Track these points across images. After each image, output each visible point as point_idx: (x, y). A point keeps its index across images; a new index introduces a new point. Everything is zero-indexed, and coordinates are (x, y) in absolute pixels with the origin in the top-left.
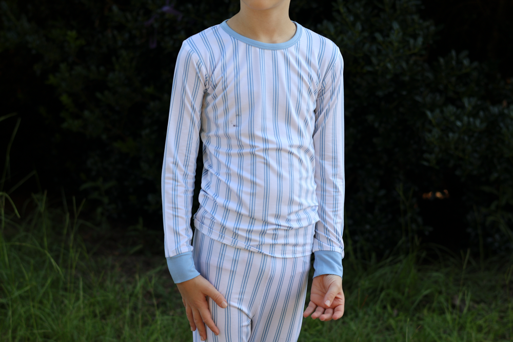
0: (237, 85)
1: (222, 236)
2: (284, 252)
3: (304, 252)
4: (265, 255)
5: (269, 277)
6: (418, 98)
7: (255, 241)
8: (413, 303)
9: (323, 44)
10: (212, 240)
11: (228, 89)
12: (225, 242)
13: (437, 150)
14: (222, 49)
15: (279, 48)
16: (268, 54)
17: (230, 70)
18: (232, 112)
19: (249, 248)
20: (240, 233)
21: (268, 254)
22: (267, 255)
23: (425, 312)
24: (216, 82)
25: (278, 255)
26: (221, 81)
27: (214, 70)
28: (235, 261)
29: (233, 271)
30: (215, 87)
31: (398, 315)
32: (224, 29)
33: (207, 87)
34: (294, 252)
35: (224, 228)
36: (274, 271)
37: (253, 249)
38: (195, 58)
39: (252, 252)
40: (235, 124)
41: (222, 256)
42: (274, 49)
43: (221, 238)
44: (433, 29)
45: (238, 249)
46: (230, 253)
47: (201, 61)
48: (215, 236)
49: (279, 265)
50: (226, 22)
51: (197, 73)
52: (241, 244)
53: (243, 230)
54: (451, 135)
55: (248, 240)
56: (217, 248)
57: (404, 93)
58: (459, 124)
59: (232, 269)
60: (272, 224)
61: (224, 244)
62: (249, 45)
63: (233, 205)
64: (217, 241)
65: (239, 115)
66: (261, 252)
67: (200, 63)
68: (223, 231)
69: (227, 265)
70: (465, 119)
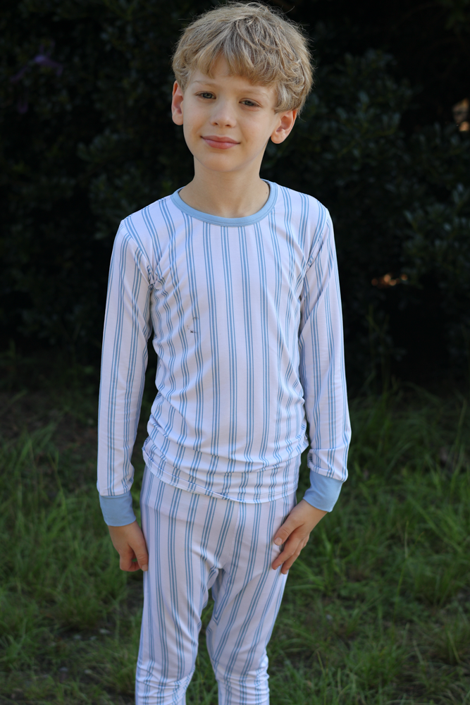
0: (192, 279)
1: (175, 479)
2: (257, 496)
3: (285, 492)
4: (231, 502)
5: (237, 527)
6: (390, 187)
7: (218, 484)
8: (388, 461)
9: (305, 205)
10: (162, 484)
11: (180, 284)
12: (180, 486)
13: (418, 262)
14: (172, 231)
15: (248, 224)
16: (233, 232)
17: (181, 258)
18: (188, 314)
19: (210, 494)
20: (199, 476)
21: (236, 500)
22: (234, 502)
23: (404, 472)
24: (163, 275)
25: (249, 500)
26: (170, 275)
27: (159, 260)
28: (192, 511)
29: (190, 523)
30: (162, 281)
31: (369, 478)
32: (175, 202)
33: (152, 282)
34: (271, 495)
35: (177, 470)
36: (243, 519)
37: (215, 495)
38: (133, 244)
39: (214, 498)
40: (193, 330)
41: (175, 503)
42: (241, 225)
43: (175, 482)
44: (408, 93)
45: (196, 495)
46: (185, 501)
47: (141, 249)
48: (166, 479)
49: (250, 514)
50: (179, 192)
51: (136, 265)
52: (201, 489)
53: (202, 471)
54: (438, 243)
55: (209, 484)
56: (169, 493)
57: (372, 180)
58: (447, 227)
59: (189, 520)
60: (241, 462)
61: (179, 489)
62: (208, 222)
63: (190, 442)
64: (169, 485)
65: (196, 318)
66: (226, 499)
67: (139, 252)
68: (176, 473)
69: (182, 514)
70: (456, 220)
